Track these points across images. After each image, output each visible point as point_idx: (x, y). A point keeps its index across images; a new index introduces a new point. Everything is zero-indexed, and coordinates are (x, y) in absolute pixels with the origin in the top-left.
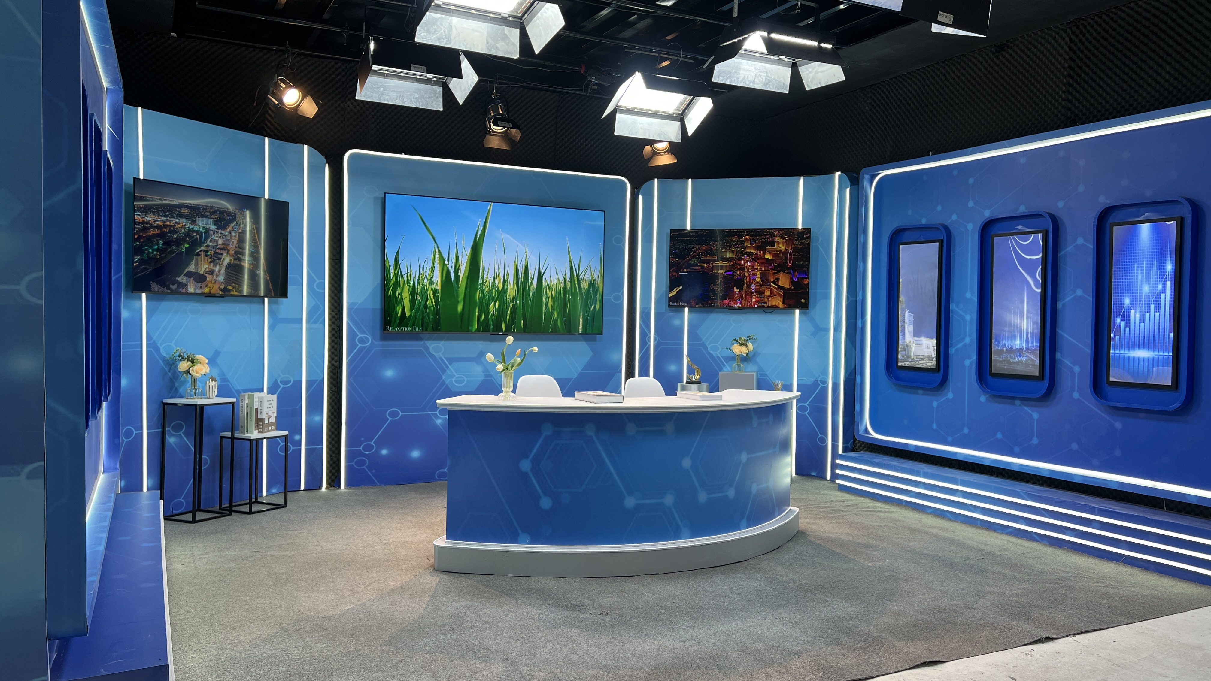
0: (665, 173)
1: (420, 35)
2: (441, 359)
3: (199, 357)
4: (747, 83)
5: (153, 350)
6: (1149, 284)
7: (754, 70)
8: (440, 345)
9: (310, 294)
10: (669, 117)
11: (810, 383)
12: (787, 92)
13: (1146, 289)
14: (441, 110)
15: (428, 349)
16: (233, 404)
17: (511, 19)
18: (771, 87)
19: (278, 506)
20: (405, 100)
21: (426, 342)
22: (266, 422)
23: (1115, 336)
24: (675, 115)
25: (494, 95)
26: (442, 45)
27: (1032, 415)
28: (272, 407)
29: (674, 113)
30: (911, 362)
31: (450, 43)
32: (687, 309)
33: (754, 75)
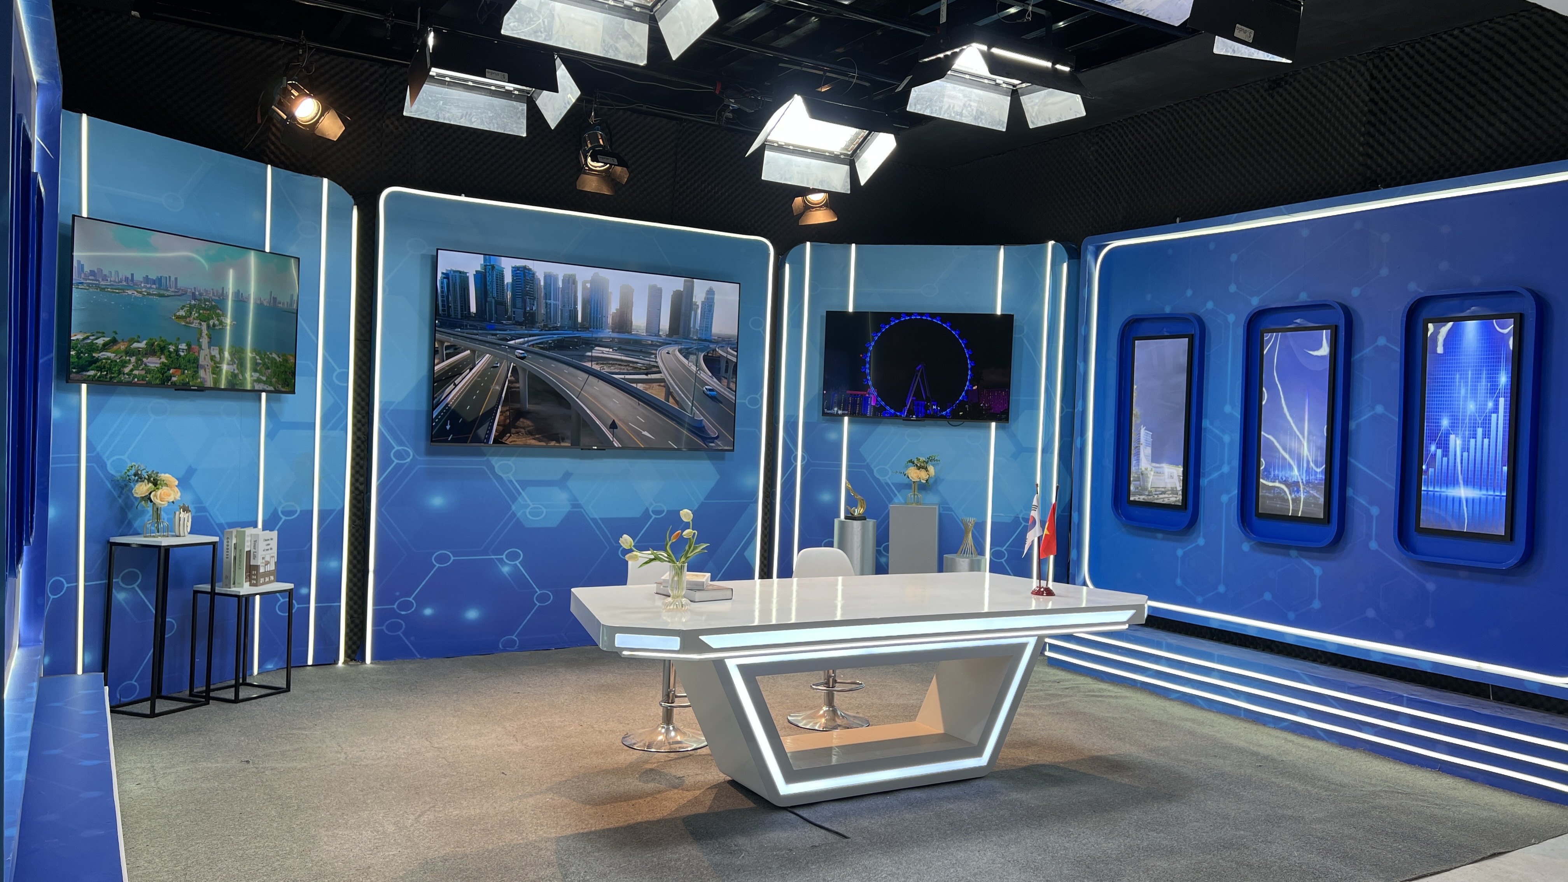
0: (819, 234)
1: (508, 24)
2: (511, 481)
3: (165, 476)
4: (953, 115)
5: (95, 466)
6: (1475, 401)
7: (960, 95)
8: (510, 463)
9: (327, 389)
10: (835, 158)
11: (1008, 520)
12: (1004, 130)
13: (1471, 407)
14: (525, 135)
15: (492, 468)
16: (214, 544)
17: (637, 9)
18: (983, 121)
19: (278, 691)
20: (473, 120)
21: (490, 458)
22: (262, 570)
23: (1427, 469)
24: (842, 157)
25: (592, 120)
26: (540, 40)
27: (1312, 570)
28: (271, 549)
29: (842, 154)
30: (1148, 495)
31: (550, 39)
32: (846, 419)
33: (961, 104)
